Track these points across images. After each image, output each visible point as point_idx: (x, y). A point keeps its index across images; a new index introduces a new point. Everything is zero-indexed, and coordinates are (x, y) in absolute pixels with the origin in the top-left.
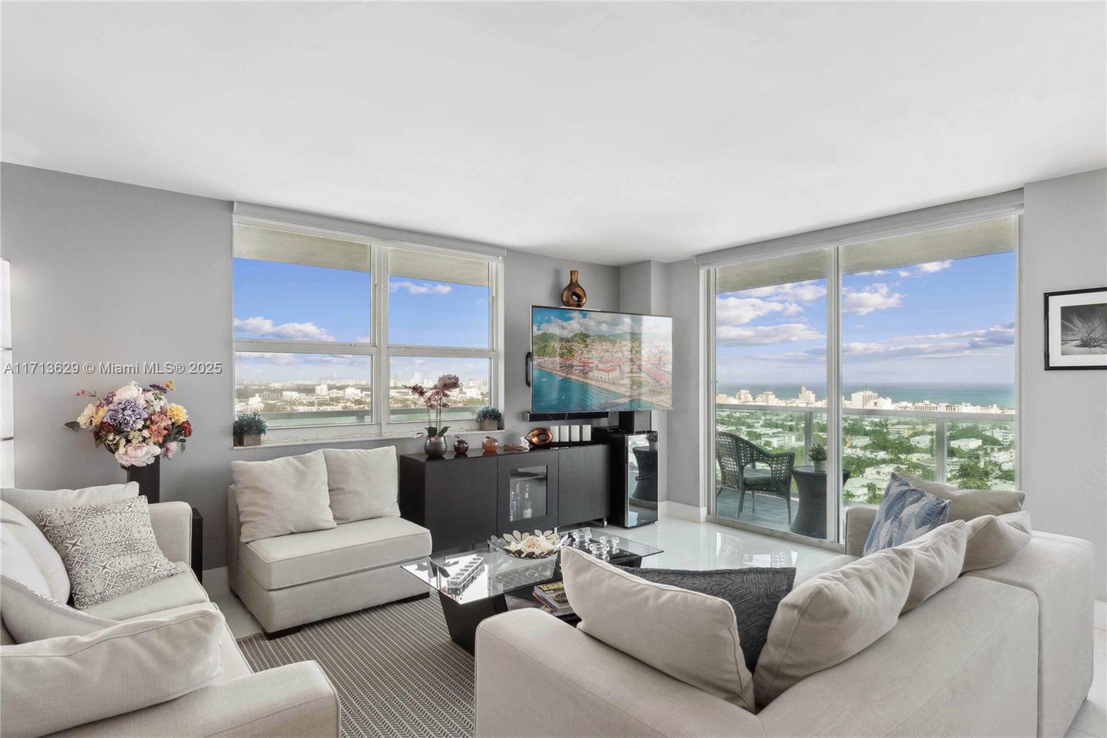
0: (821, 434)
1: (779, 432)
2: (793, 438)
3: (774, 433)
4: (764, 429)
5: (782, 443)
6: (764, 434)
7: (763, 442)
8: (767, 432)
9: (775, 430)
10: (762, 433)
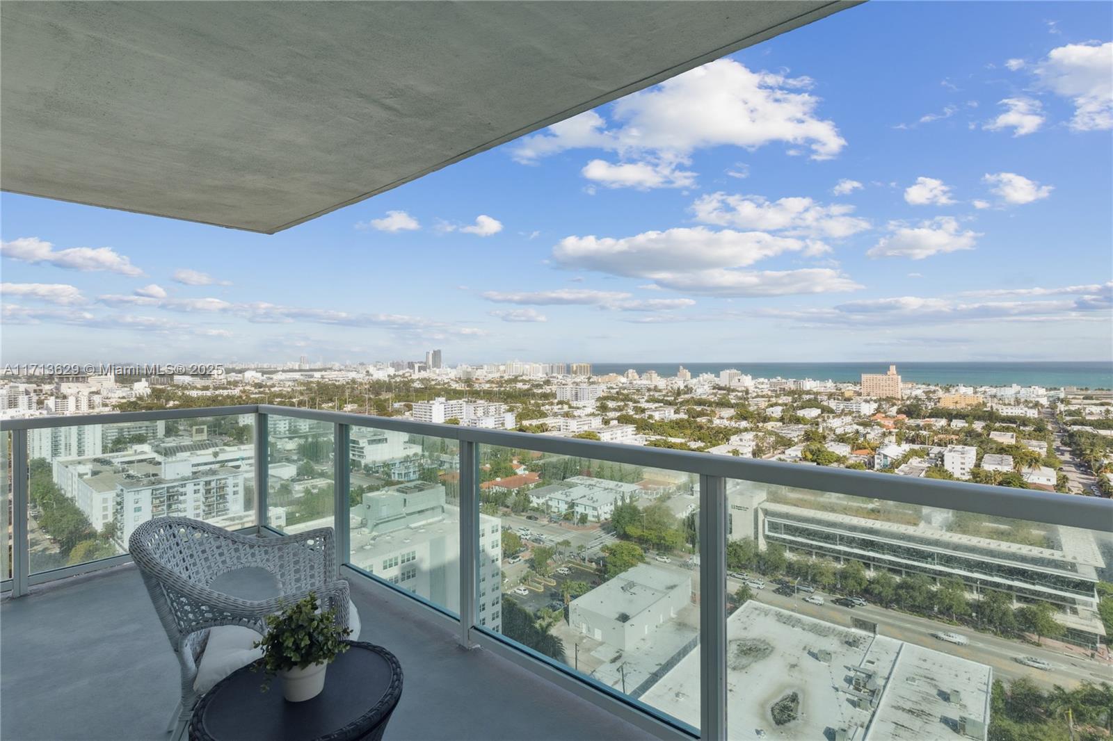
0: (695, 407)
1: (661, 407)
2: (672, 411)
3: (656, 408)
4: (648, 404)
5: (662, 416)
6: (648, 409)
7: (647, 416)
8: (650, 407)
9: (657, 405)
10: (646, 407)
